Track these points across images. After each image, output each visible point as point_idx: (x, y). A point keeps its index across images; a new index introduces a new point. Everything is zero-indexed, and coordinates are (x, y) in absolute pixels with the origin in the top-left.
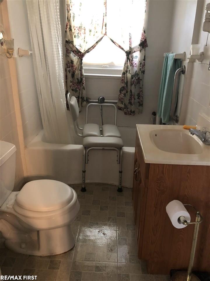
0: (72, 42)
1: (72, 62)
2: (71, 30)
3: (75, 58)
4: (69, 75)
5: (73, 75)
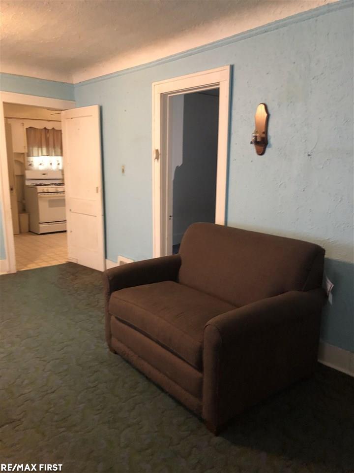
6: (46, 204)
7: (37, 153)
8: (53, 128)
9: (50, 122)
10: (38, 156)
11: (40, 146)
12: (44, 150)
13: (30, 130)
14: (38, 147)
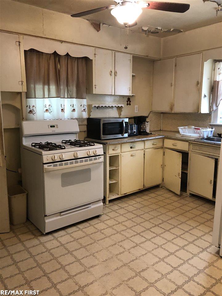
6: (58, 182)
7: (42, 93)
8: (68, 55)
9: (63, 44)
10: (44, 98)
11: (47, 82)
12: (53, 88)
13: (30, 54)
14: (44, 84)
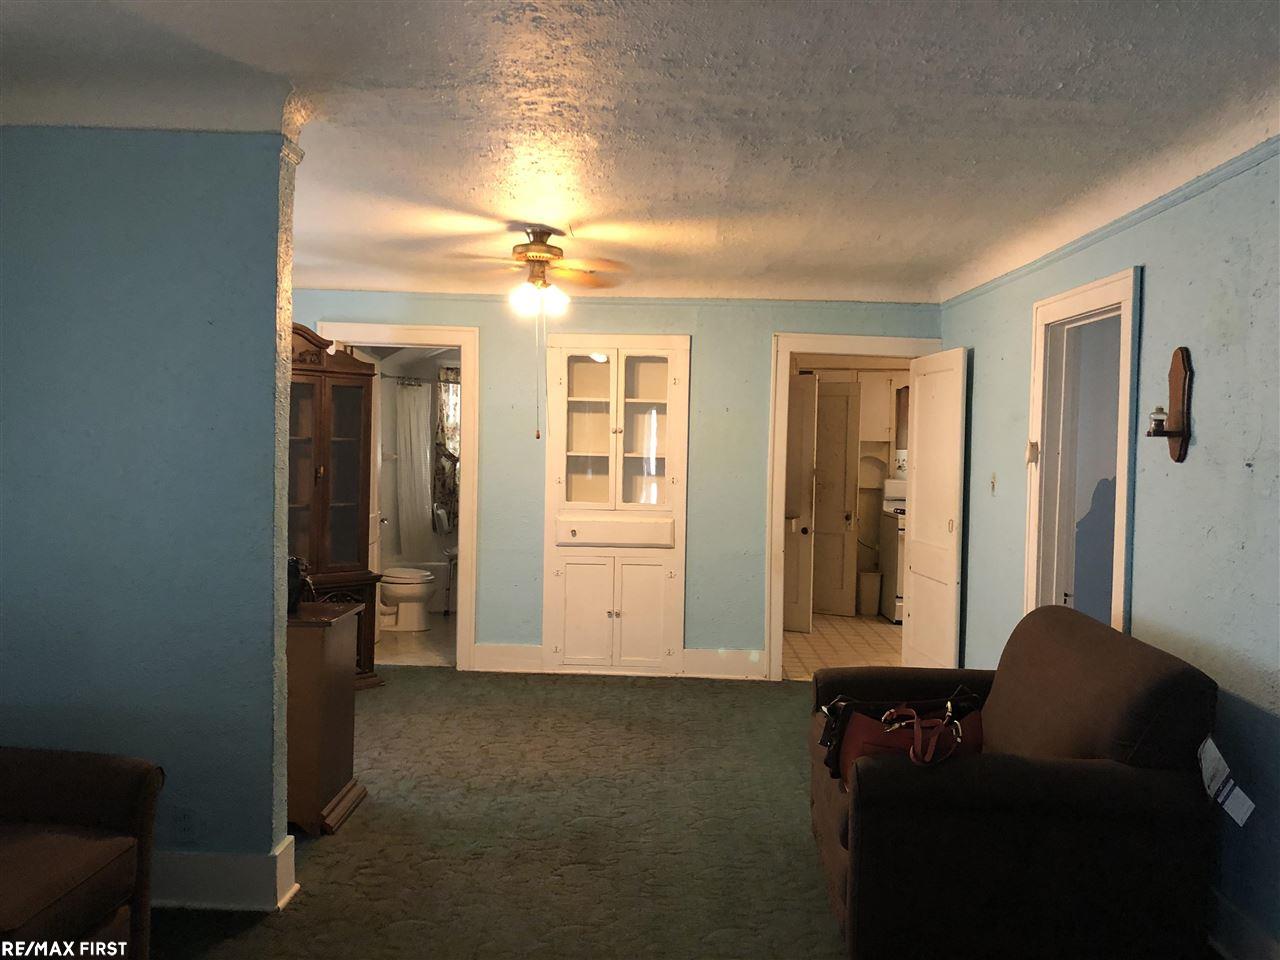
0: (444, 445)
1: (444, 468)
2: (443, 431)
3: (447, 464)
4: (439, 484)
5: (443, 485)
